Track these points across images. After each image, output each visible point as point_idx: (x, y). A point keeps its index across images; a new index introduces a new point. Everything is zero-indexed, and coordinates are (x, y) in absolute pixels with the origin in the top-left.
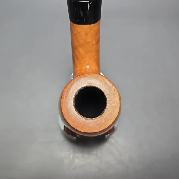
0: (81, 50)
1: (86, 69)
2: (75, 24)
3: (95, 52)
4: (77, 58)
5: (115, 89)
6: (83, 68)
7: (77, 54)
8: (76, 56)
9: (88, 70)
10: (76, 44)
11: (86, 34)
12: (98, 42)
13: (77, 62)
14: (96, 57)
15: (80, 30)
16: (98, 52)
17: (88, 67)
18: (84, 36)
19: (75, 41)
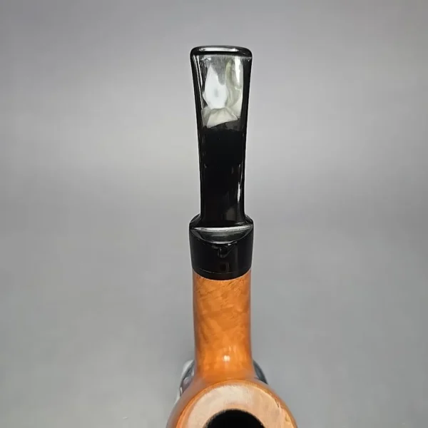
0: (213, 323)
1: (223, 362)
2: (202, 278)
3: (242, 326)
4: (205, 338)
5: (288, 417)
6: (218, 359)
7: (206, 331)
8: (202, 332)
9: (227, 366)
10: (204, 312)
11: (225, 295)
12: (247, 307)
13: (204, 346)
14: (243, 336)
15: (212, 289)
16: (247, 325)
17: (226, 358)
18: (221, 298)
19: (201, 305)
